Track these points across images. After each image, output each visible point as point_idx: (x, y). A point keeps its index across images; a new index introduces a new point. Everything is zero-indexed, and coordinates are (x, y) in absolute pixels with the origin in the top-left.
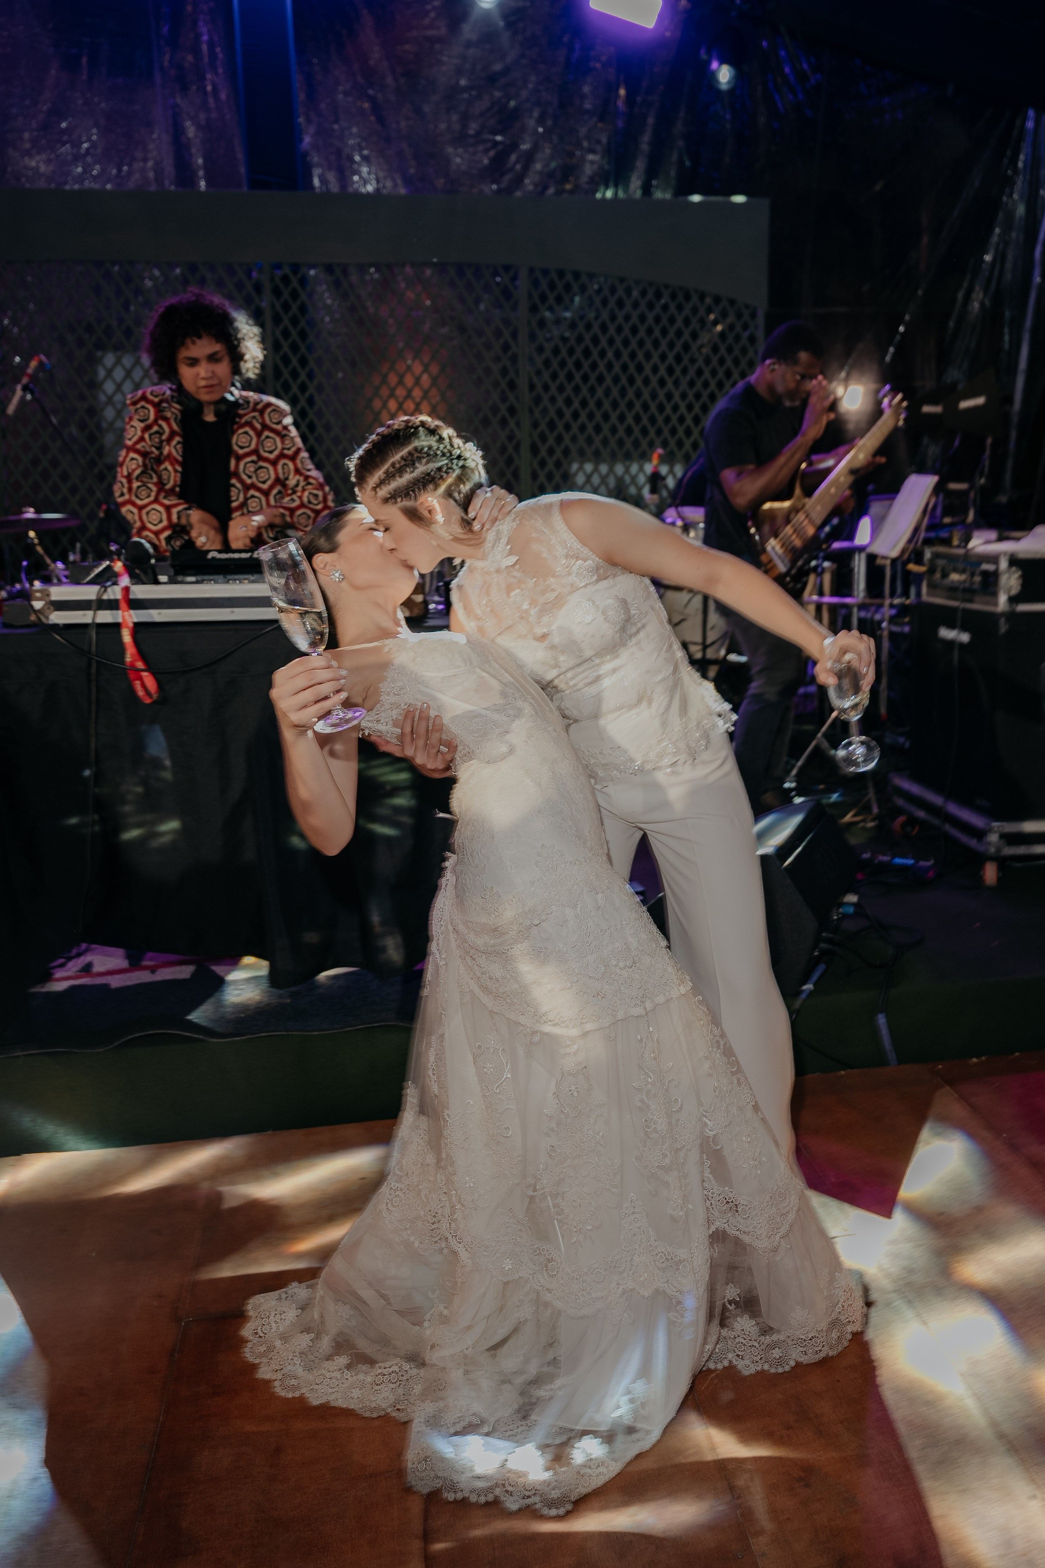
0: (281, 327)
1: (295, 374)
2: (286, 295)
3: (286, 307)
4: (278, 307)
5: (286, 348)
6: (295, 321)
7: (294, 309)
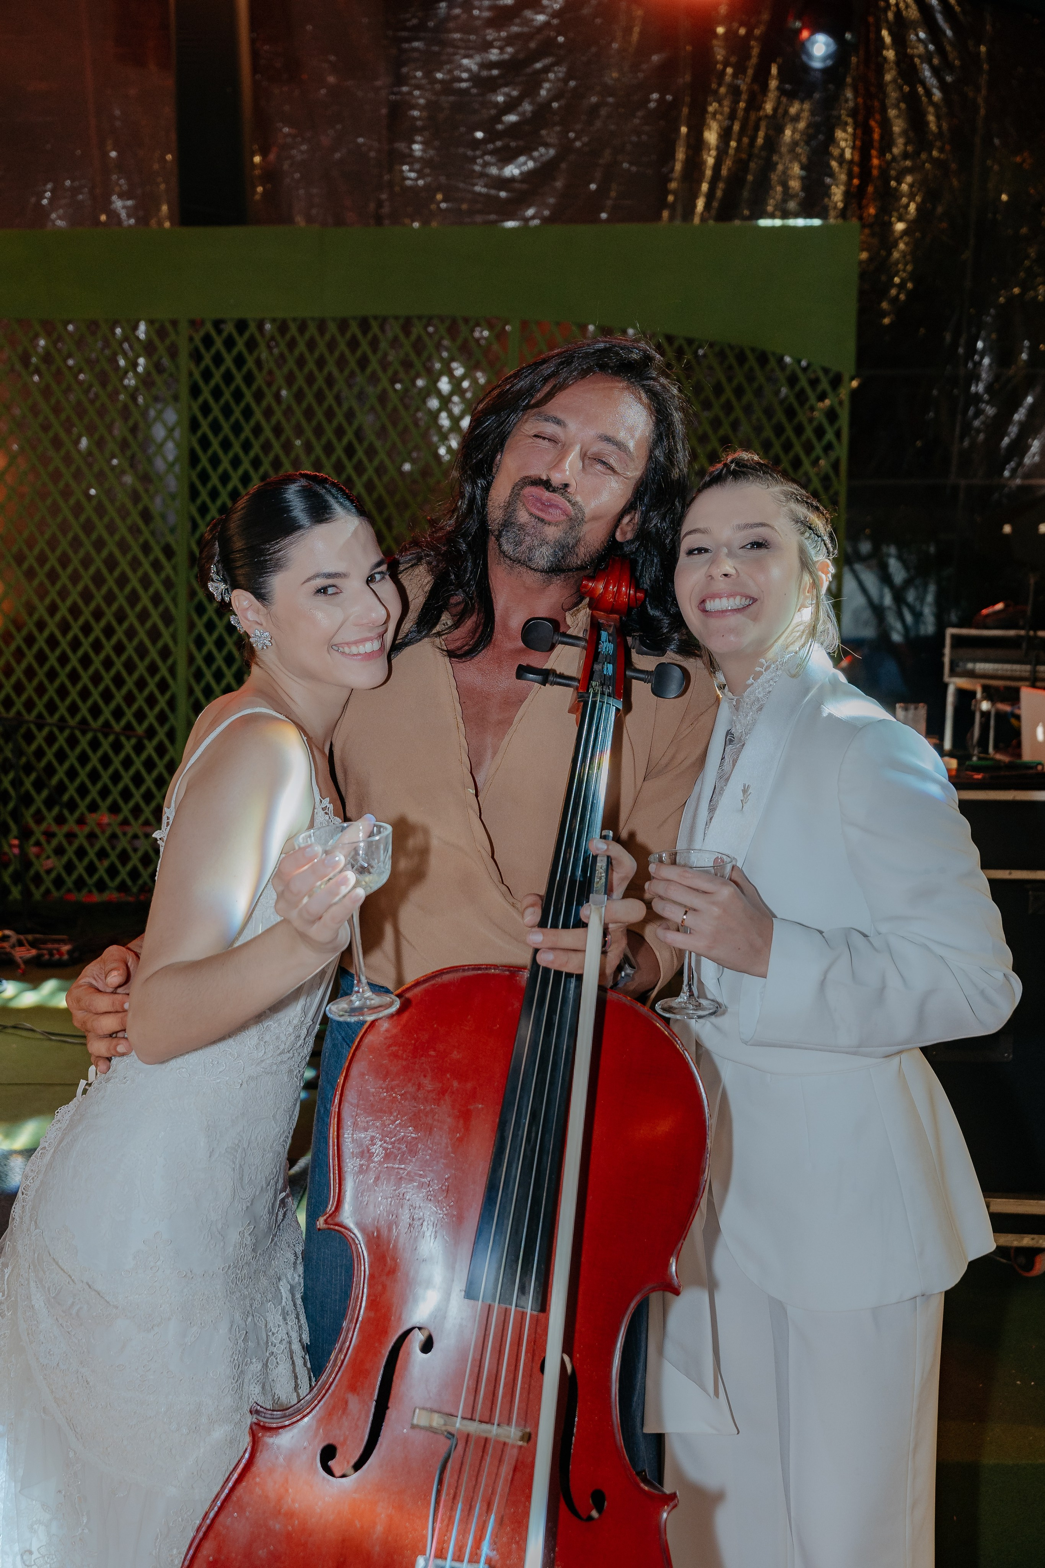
0: (201, 400)
1: (215, 461)
2: (207, 360)
3: (207, 375)
4: (197, 376)
5: (205, 427)
6: (217, 393)
7: (217, 377)
